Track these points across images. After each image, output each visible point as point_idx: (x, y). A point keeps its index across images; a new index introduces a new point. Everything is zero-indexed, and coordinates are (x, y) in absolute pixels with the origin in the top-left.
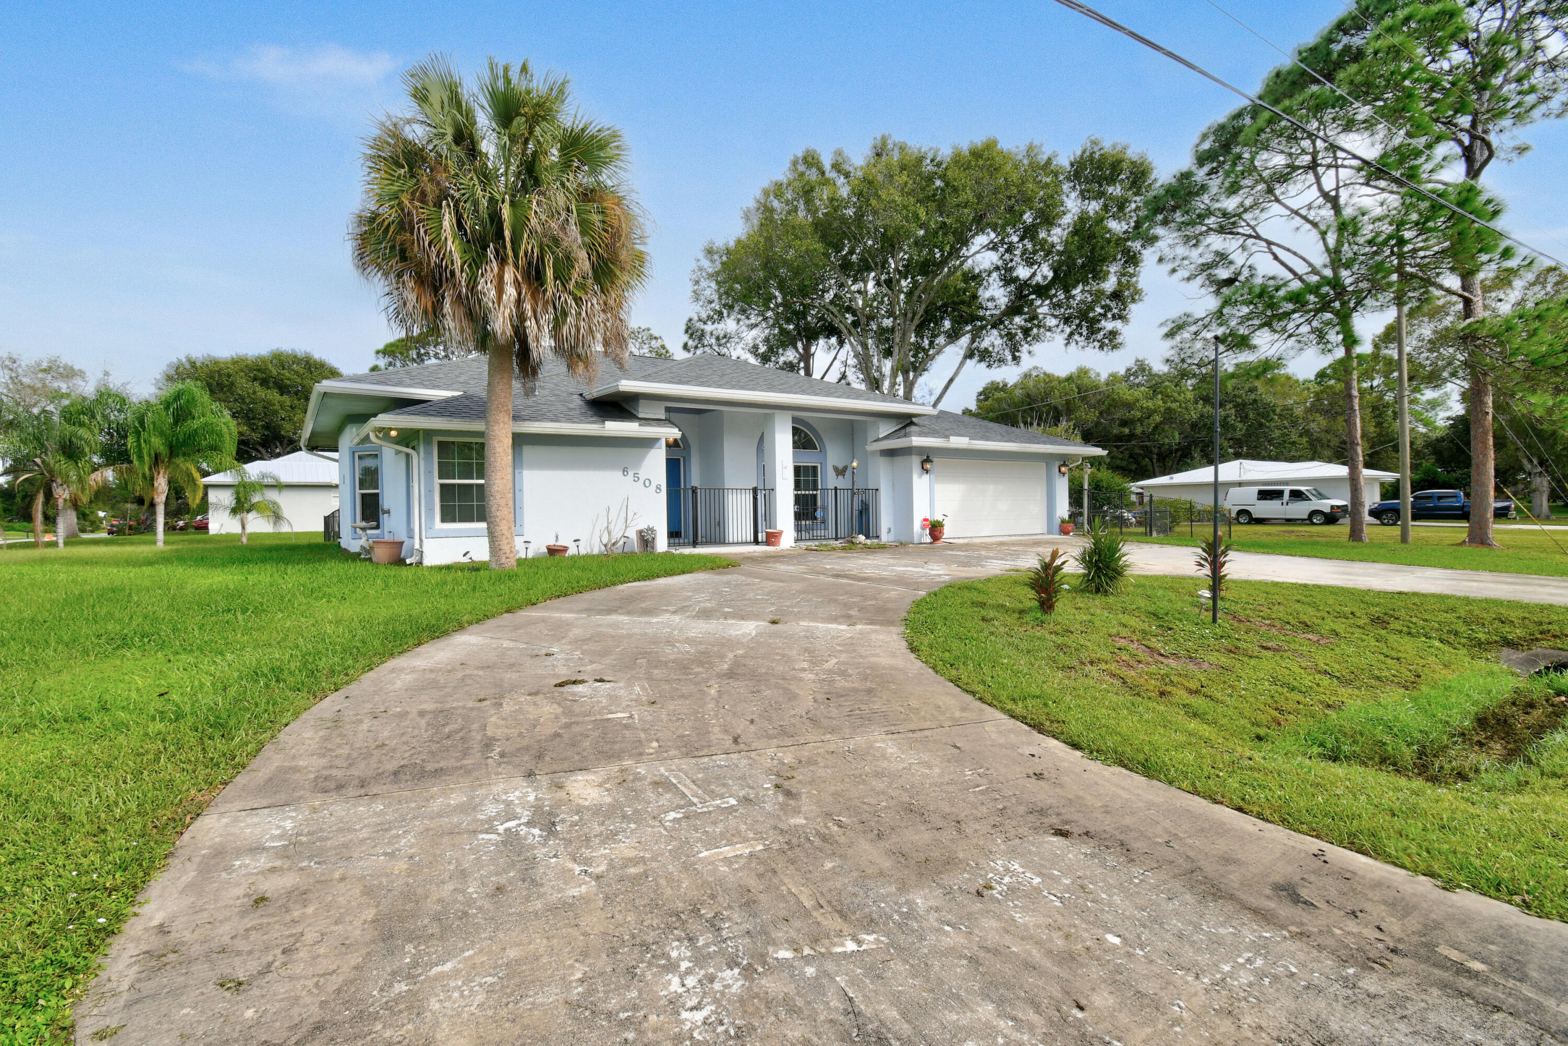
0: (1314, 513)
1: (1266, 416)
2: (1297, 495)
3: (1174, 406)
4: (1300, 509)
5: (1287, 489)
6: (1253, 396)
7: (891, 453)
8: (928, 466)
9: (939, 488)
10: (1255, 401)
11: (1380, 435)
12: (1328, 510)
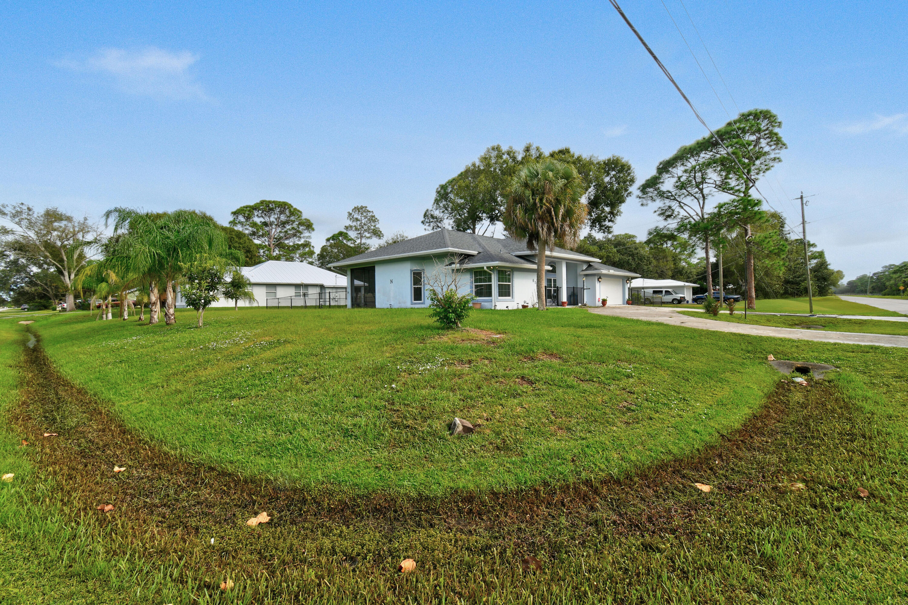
0: (674, 300)
1: (641, 260)
2: (668, 293)
3: (610, 254)
4: (669, 298)
5: (664, 290)
6: (636, 251)
7: (586, 275)
8: (600, 280)
9: (602, 287)
10: (637, 253)
11: (675, 268)
12: (679, 298)
